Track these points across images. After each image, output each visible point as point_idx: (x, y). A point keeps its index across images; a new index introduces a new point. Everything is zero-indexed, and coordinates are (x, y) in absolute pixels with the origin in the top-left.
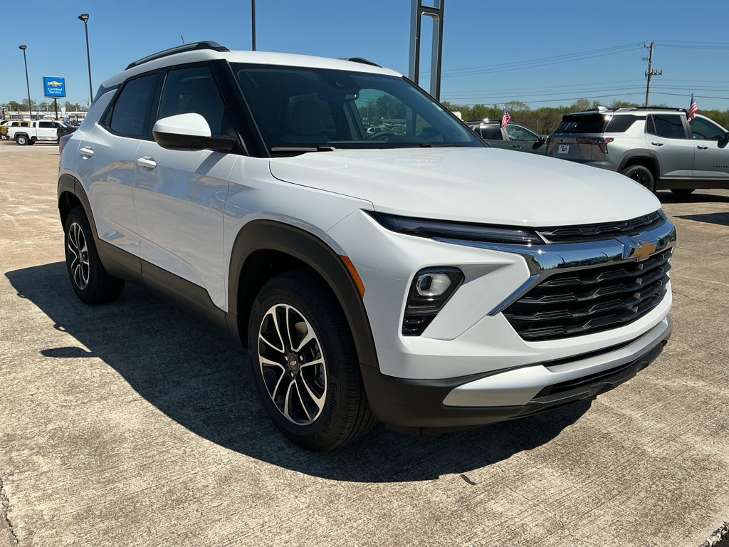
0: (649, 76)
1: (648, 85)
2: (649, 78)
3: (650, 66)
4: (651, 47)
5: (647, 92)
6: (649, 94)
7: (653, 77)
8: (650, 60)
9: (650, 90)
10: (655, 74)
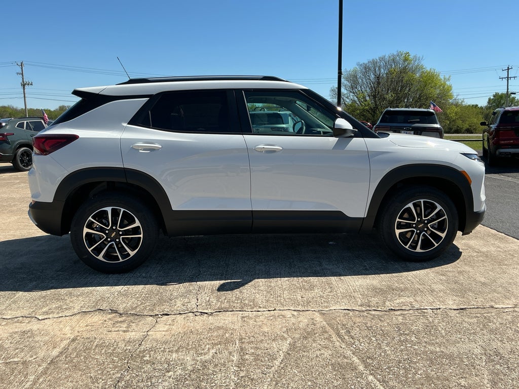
0: (24, 85)
1: (24, 92)
2: (24, 88)
3: (23, 79)
4: (21, 65)
5: (25, 97)
6: (26, 99)
7: (26, 87)
8: (22, 74)
9: (26, 95)
10: (28, 84)
